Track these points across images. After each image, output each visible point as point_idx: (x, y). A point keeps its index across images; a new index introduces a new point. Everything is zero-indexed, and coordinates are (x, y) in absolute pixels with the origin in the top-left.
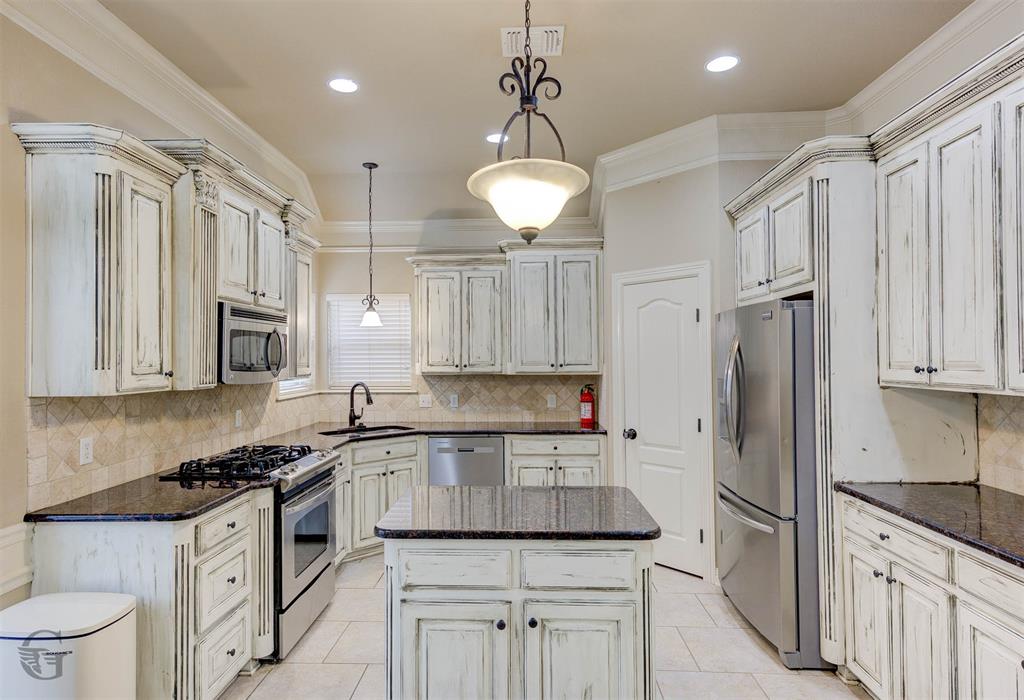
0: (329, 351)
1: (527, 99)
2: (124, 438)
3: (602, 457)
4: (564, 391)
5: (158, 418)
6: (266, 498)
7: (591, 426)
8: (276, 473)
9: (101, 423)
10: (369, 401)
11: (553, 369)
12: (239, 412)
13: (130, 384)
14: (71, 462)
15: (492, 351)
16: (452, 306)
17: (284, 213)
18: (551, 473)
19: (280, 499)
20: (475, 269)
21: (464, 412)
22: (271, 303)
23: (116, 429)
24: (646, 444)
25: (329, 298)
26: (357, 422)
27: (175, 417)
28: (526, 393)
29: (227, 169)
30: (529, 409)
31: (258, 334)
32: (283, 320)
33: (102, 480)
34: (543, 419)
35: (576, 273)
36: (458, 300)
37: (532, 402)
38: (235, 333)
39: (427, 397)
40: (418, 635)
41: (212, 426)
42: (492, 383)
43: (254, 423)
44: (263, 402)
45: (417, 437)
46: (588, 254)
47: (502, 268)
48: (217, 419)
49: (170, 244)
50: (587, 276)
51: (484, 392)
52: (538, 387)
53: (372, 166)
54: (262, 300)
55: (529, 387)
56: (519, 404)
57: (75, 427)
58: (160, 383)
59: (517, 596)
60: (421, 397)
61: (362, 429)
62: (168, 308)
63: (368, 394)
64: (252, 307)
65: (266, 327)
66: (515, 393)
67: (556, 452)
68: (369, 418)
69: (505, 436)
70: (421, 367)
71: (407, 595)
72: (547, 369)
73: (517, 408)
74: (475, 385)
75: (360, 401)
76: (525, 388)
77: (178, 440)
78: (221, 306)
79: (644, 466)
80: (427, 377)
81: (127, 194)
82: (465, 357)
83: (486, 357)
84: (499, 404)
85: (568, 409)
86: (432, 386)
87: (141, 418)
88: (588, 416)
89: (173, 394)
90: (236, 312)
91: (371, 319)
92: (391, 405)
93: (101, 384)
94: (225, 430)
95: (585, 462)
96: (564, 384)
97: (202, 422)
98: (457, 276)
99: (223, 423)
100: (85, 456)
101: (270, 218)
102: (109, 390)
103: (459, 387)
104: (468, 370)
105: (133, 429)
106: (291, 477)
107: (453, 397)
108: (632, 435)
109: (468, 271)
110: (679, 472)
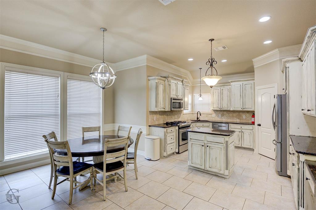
0: (194, 105)
1: (211, 65)
2: (159, 118)
3: (254, 130)
4: (248, 115)
5: (164, 115)
6: (177, 128)
7: (253, 123)
8: (178, 125)
9: (156, 115)
10: (200, 115)
11: (242, 109)
12: (176, 115)
13: (159, 110)
14: (153, 120)
15: (227, 105)
16: (219, 95)
17: (182, 81)
18: (240, 133)
19: (179, 128)
20: (224, 87)
21: (222, 119)
22: (180, 97)
23: (158, 116)
24: (263, 128)
25: (194, 94)
26: (198, 119)
27: (166, 115)
28: (237, 115)
29: (172, 78)
30: (238, 119)
31: (177, 102)
32: (182, 100)
33: (157, 123)
34: (242, 121)
35: (248, 87)
36: (220, 94)
37: (239, 117)
38: (173, 102)
39: (214, 115)
40: (192, 146)
41: (171, 117)
42: (229, 112)
43: (179, 117)
44: (180, 114)
45: (210, 123)
46: (252, 82)
47: (230, 86)
48: (172, 116)
49: (164, 91)
50: (251, 88)
51: (227, 114)
52: (241, 114)
53: (201, 69)
54: (178, 97)
55: (238, 113)
56: (236, 117)
57: (154, 115)
58: (163, 110)
59: (206, 142)
60: (213, 115)
61: (199, 120)
62: (164, 99)
63: (200, 113)
64: (177, 98)
65: (179, 101)
66: (235, 115)
67: (241, 128)
68: (201, 118)
69: (229, 124)
70: (212, 108)
71: (191, 140)
72: (240, 109)
73: (235, 118)
74: (225, 113)
75: (199, 115)
76: (237, 114)
77: (166, 119)
78: (171, 98)
79: (263, 133)
80: (214, 111)
81: (159, 84)
82: (221, 106)
83: (226, 106)
84: (231, 117)
85: (249, 119)
86: (215, 113)
87: (161, 115)
88: (253, 121)
89: (165, 112)
90: (173, 99)
91: (201, 99)
92: (206, 116)
93: (156, 110)
94: (174, 118)
95: (249, 131)
96: (248, 113)
97: (170, 117)
98: (219, 89)
99: (174, 117)
100: (155, 119)
101: (180, 83)
102: (157, 110)
103: (221, 113)
104: (222, 109)
105: (160, 116)
106: (181, 125)
107: (220, 115)
108: (259, 125)
109: (222, 88)
110: (270, 134)
